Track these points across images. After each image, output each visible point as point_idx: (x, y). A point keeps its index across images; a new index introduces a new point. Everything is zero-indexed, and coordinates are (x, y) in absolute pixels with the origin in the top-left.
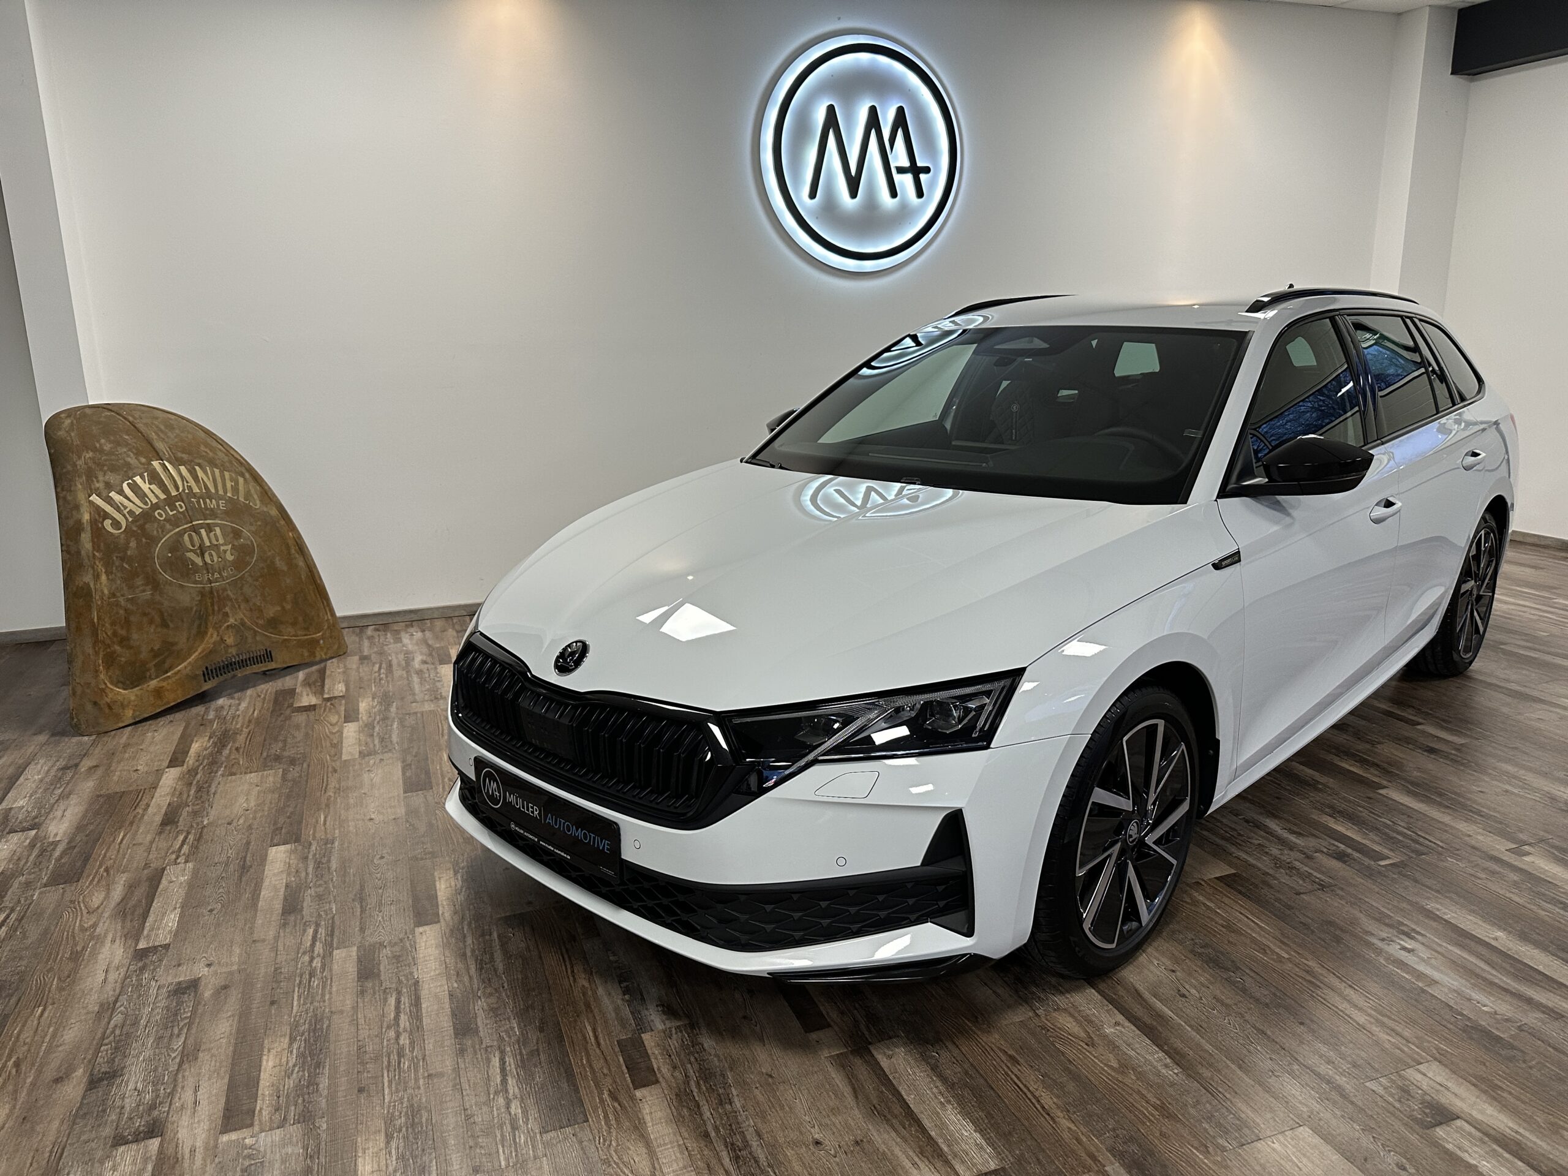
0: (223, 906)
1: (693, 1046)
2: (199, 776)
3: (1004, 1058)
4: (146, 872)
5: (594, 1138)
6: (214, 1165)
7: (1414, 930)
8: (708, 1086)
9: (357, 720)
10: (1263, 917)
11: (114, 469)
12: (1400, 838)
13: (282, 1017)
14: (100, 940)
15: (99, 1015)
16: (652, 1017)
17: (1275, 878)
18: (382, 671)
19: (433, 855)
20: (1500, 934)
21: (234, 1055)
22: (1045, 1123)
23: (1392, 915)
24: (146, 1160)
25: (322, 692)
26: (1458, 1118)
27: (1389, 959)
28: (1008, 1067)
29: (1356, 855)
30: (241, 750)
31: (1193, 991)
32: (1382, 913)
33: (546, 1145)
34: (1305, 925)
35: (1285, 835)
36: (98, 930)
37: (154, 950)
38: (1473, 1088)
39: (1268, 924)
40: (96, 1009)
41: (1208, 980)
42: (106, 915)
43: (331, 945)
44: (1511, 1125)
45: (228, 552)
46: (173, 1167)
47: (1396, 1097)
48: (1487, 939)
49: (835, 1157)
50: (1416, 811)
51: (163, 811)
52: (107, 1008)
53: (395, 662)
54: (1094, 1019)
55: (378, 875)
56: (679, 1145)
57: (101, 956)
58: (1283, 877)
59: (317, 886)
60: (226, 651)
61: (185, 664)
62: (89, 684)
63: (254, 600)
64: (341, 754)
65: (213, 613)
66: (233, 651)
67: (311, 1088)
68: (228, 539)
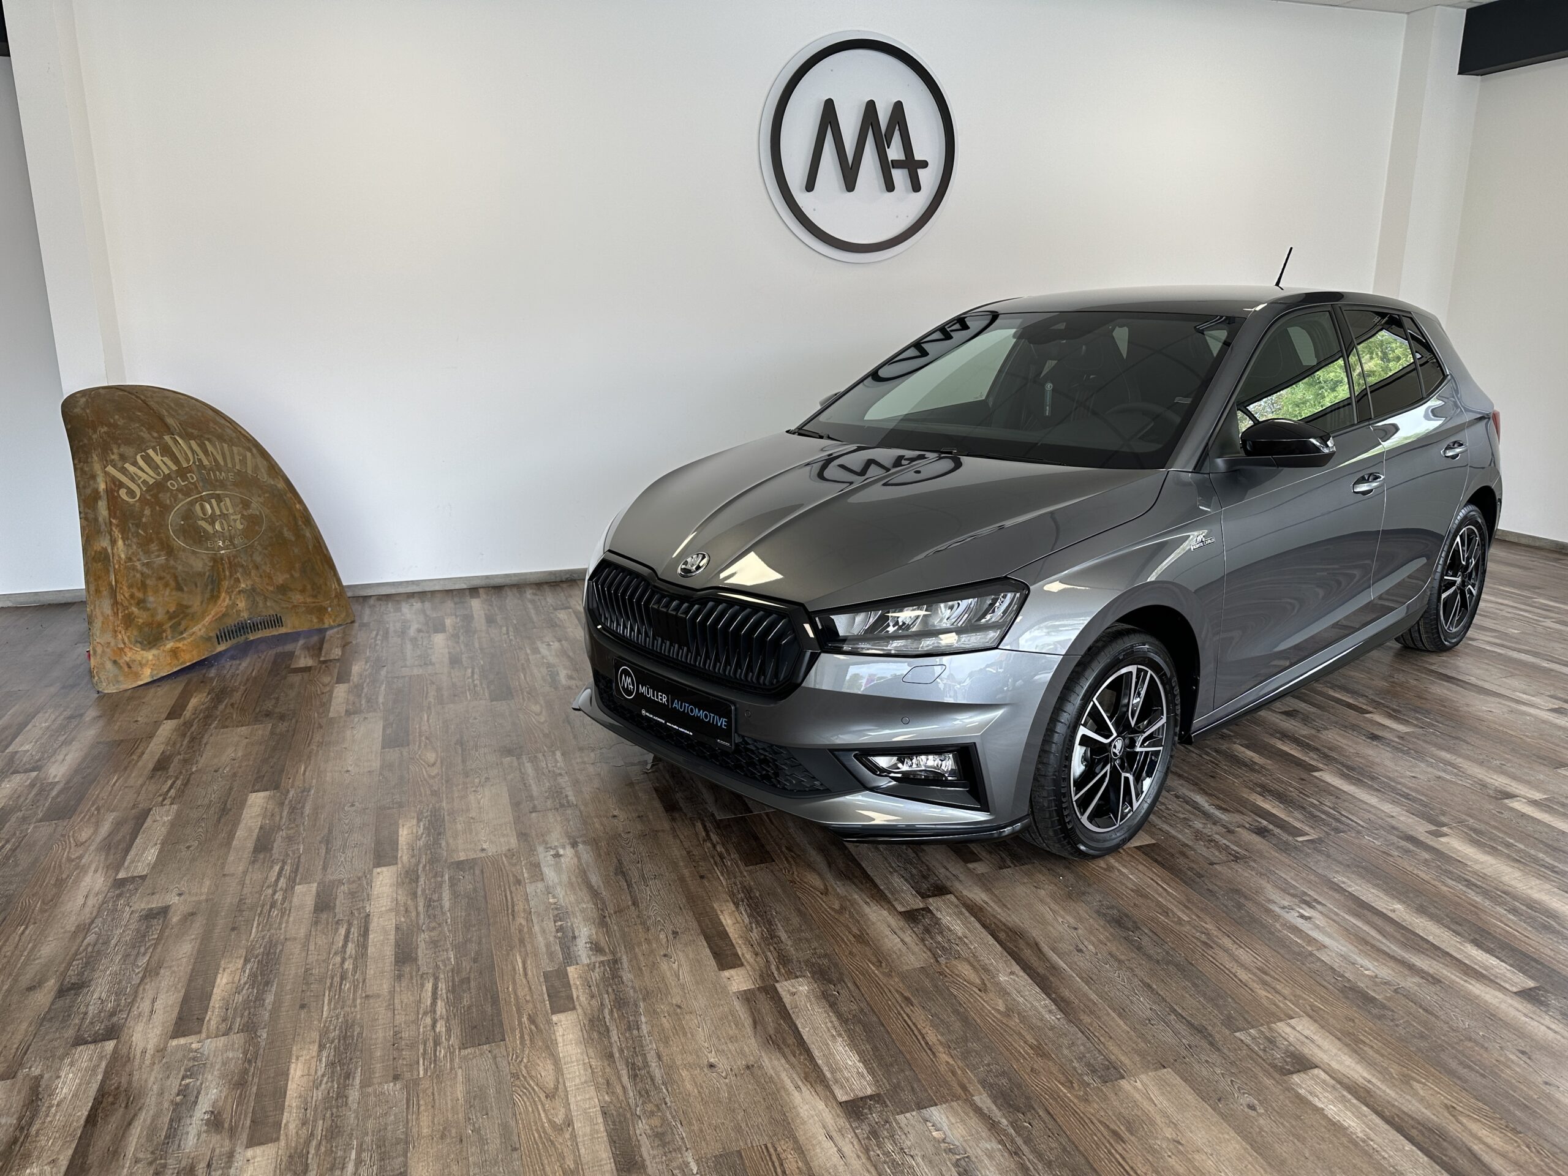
0: (200, 844)
1: (613, 979)
2: (193, 728)
3: (899, 999)
4: (133, 811)
5: (508, 1055)
6: (161, 1065)
7: (1315, 900)
8: (620, 1013)
9: (348, 681)
10: (1173, 884)
11: (128, 442)
12: (1324, 817)
13: (240, 941)
14: (84, 870)
15: (75, 934)
16: (580, 953)
17: (1194, 850)
19: (401, 805)
20: (1398, 906)
21: (192, 973)
22: (926, 1058)
23: (1298, 886)
24: (101, 1058)
25: (319, 655)
26: (1317, 1067)
27: (1285, 925)
28: (902, 1007)
30: (236, 706)
31: (1091, 947)
32: (1287, 883)
33: (465, 1059)
34: (1211, 891)
35: (1212, 810)
36: (83, 861)
37: (133, 879)
38: (1337, 1041)
39: (1176, 890)
40: (73, 929)
41: (1107, 938)
42: (92, 848)
43: (294, 881)
44: (1365, 1075)
45: (238, 521)
46: (125, 1065)
47: (1262, 1047)
48: (1384, 911)
49: (726, 1078)
50: (1344, 792)
51: (157, 758)
52: (83, 929)
53: (392, 629)
54: (991, 968)
55: (347, 821)
56: (584, 1064)
57: (83, 884)
58: (1201, 848)
59: (288, 829)
60: (239, 615)
61: (200, 626)
62: (109, 643)
63: (264, 567)
64: (329, 711)
65: (225, 578)
66: (245, 615)
67: (258, 1003)
68: (238, 509)
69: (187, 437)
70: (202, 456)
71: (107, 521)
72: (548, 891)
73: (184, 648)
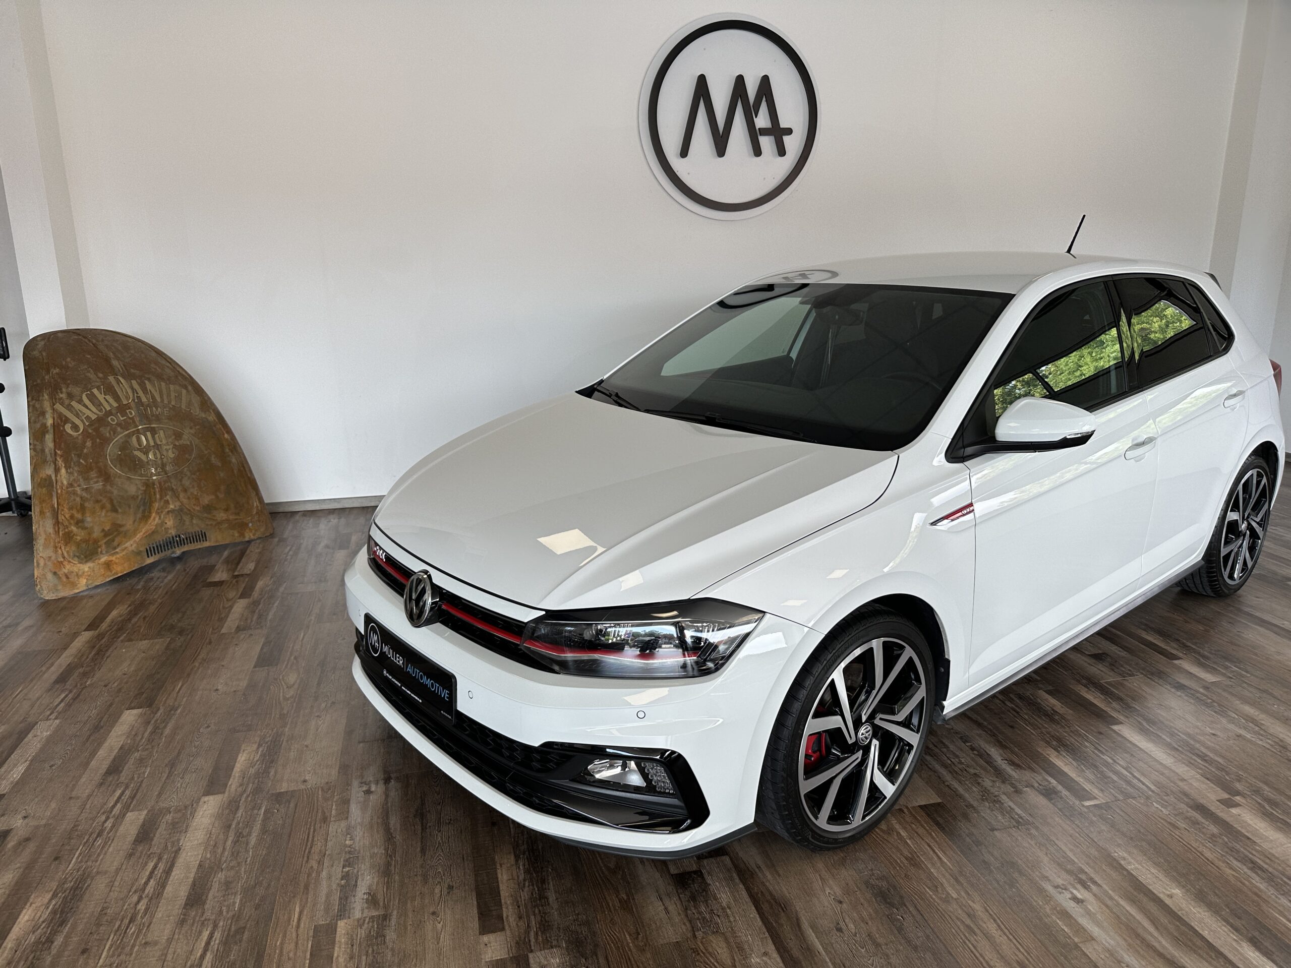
0: (63, 762)
1: (377, 938)
2: (104, 640)
4: (21, 725)
7: (1092, 879)
9: (249, 597)
10: (950, 853)
11: (75, 383)
12: (1115, 778)
13: (57, 873)
16: (355, 905)
17: (977, 812)
18: (291, 553)
19: (249, 728)
20: (1177, 891)
23: (1076, 860)
25: (234, 570)
27: (1055, 909)
29: (1065, 792)
30: (147, 619)
31: (851, 926)
34: (985, 862)
35: (1004, 765)
39: (950, 859)
41: (870, 915)
43: (130, 806)
45: (170, 451)
48: (1161, 896)
50: (1141, 749)
51: (62, 670)
53: (304, 544)
54: (746, 947)
55: (197, 744)
58: (984, 811)
59: (144, 750)
60: (167, 533)
61: (131, 542)
62: (50, 557)
63: (192, 490)
64: (222, 627)
65: (156, 501)
66: (173, 532)
67: (46, 946)
68: (170, 440)
69: (129, 377)
70: (141, 394)
71: (53, 452)
72: (349, 831)
73: (117, 561)
